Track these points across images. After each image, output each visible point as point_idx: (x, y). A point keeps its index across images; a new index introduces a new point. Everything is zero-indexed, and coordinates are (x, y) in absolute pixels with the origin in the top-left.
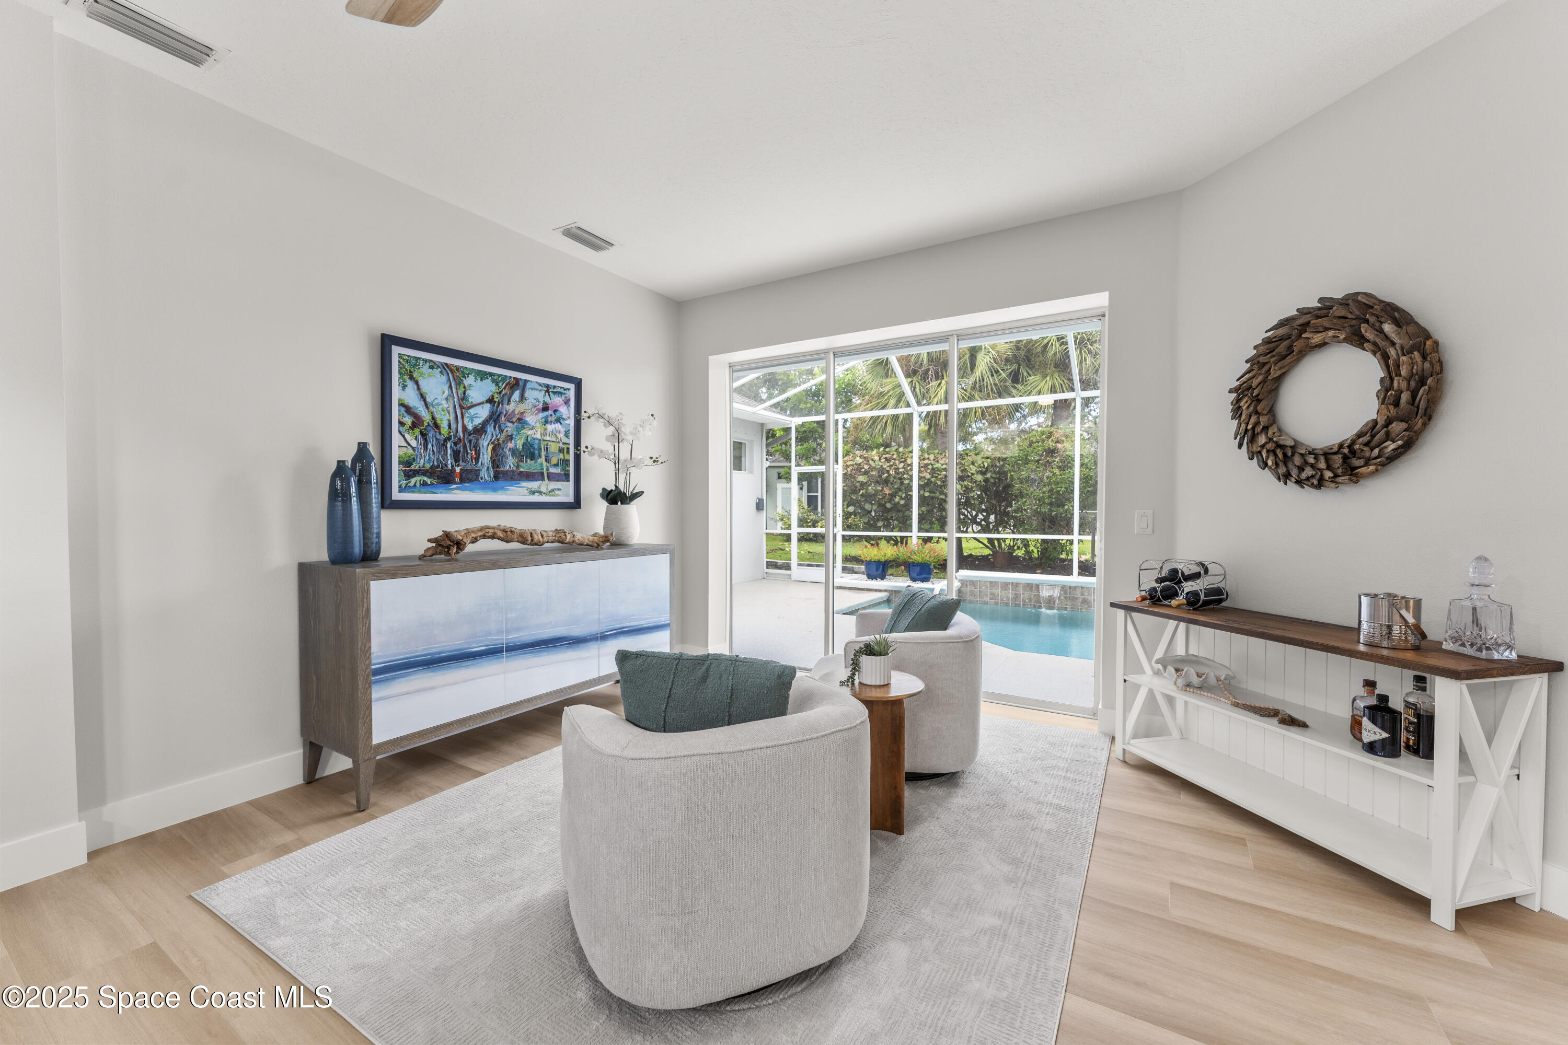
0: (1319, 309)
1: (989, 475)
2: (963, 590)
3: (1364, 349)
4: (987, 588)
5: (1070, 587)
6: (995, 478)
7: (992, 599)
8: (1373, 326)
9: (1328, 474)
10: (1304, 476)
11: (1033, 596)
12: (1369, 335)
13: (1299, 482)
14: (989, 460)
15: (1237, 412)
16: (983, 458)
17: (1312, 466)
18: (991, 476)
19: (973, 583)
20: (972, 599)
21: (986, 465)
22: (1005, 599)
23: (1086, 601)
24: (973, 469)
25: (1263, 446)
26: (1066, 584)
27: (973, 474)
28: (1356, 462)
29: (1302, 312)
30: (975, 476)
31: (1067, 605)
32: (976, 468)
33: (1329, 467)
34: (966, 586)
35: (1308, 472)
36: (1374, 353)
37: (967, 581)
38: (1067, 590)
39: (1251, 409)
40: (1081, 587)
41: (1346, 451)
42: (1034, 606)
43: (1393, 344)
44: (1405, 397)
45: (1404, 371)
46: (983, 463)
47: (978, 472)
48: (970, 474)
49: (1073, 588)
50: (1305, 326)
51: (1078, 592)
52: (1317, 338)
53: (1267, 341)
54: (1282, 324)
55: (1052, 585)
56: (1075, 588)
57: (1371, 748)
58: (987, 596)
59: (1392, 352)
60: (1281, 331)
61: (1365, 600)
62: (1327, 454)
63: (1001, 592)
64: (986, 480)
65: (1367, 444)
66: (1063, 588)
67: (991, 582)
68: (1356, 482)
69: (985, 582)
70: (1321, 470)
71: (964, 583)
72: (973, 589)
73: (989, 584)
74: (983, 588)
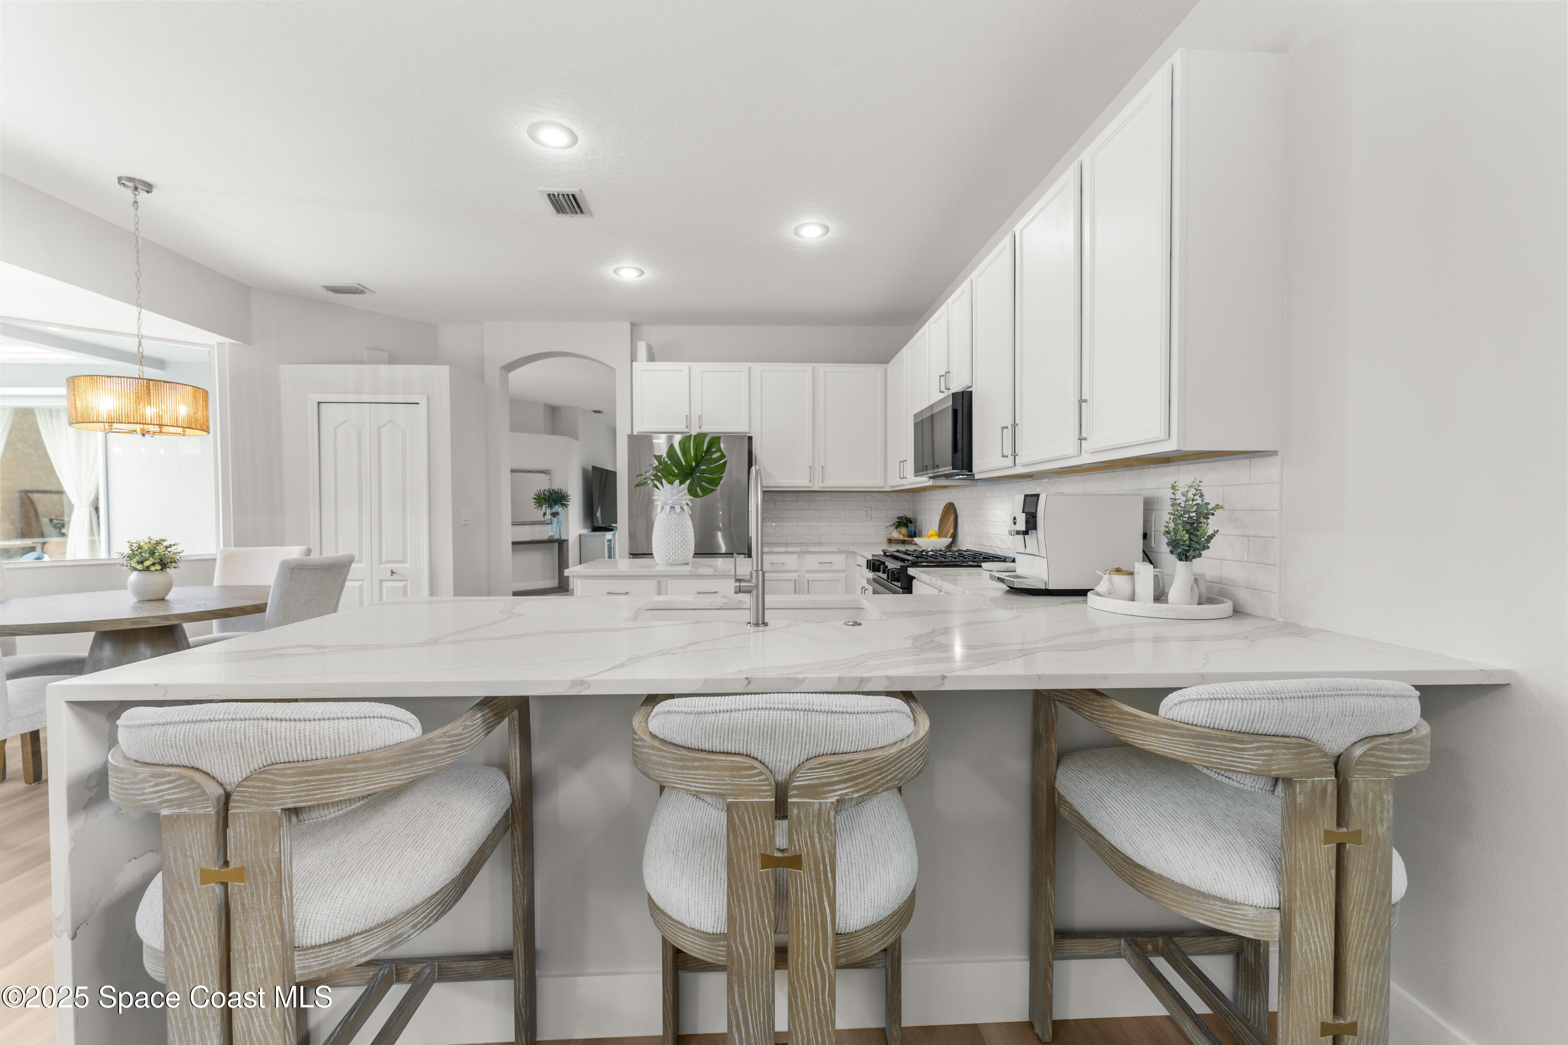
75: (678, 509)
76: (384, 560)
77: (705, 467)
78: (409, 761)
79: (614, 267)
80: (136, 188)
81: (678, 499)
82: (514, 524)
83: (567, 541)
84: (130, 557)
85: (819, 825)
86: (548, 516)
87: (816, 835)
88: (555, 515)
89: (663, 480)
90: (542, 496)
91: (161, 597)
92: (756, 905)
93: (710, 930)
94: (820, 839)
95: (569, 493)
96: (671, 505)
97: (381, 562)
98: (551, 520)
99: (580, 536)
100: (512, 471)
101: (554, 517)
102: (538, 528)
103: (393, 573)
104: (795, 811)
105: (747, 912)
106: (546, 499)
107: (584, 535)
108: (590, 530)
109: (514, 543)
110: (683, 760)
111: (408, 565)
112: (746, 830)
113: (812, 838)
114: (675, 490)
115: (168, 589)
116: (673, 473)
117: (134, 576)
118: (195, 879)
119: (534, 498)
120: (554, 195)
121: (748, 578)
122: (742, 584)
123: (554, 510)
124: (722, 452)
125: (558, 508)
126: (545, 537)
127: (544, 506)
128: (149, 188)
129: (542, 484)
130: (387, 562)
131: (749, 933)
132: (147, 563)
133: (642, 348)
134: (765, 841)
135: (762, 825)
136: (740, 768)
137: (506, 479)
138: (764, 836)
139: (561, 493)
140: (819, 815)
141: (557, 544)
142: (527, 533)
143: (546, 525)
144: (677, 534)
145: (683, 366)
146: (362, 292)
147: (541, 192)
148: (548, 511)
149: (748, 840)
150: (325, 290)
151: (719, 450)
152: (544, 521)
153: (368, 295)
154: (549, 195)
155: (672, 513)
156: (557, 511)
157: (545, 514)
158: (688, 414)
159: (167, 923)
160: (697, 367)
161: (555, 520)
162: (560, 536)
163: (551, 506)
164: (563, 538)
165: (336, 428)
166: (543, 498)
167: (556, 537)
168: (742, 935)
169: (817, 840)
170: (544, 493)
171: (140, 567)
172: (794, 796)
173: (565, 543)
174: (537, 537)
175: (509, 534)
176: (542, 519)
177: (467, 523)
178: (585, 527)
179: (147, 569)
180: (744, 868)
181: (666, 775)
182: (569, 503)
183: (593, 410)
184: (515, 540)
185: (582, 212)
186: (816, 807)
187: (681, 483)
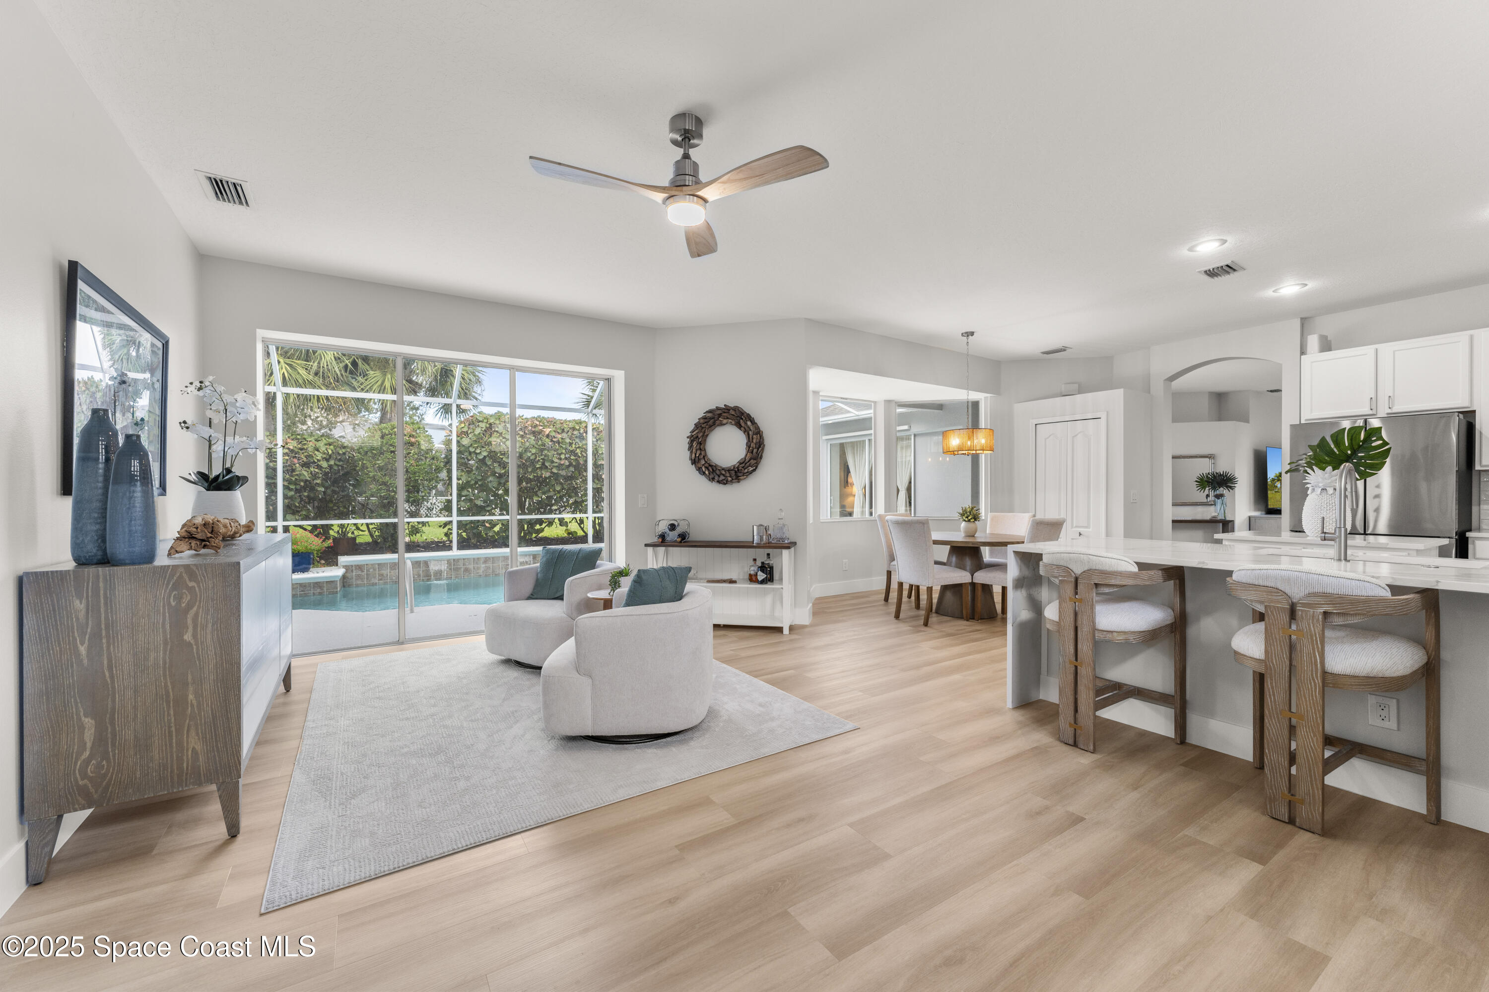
0: (724, 409)
1: (332, 462)
2: (348, 575)
3: (741, 429)
4: (375, 570)
5: (454, 560)
6: (338, 466)
7: (381, 580)
8: (744, 422)
9: (730, 479)
10: (721, 479)
11: (421, 572)
12: (743, 424)
13: (719, 482)
14: (332, 447)
15: (690, 448)
16: (326, 445)
17: (723, 475)
18: (335, 463)
19: (360, 567)
20: (359, 582)
21: (330, 452)
22: (394, 578)
23: (467, 570)
24: (319, 456)
25: (703, 465)
26: (450, 558)
27: (318, 460)
28: (740, 474)
29: (718, 408)
30: (322, 462)
31: (451, 575)
32: (321, 455)
33: (730, 476)
34: (352, 571)
35: (722, 478)
36: (744, 432)
37: (352, 566)
38: (453, 564)
39: (698, 447)
40: (464, 559)
41: (736, 469)
42: (423, 580)
43: (750, 430)
44: (755, 451)
45: (754, 441)
46: (326, 450)
47: (324, 459)
48: (316, 461)
49: (456, 561)
50: (720, 415)
51: (461, 563)
52: (725, 421)
53: (704, 418)
54: (710, 411)
55: (439, 560)
56: (458, 560)
57: (763, 582)
58: (375, 577)
59: (751, 433)
60: (709, 415)
61: (755, 528)
62: (729, 470)
63: (390, 572)
64: (330, 467)
65: (743, 467)
66: (448, 561)
67: (379, 564)
68: (739, 482)
69: (372, 565)
70: (727, 477)
71: (347, 568)
72: (360, 573)
73: (377, 566)
74: (371, 570)
75: (1331, 491)
76: (1075, 525)
77: (1363, 454)
78: (1134, 578)
79: (1273, 289)
80: (968, 336)
81: (1330, 483)
82: (1174, 504)
83: (1233, 521)
84: (962, 515)
85: (1313, 620)
86: (1211, 498)
87: (1311, 624)
88: (1219, 496)
89: (1314, 467)
90: (1205, 479)
91: (972, 534)
92: (1279, 648)
93: (1258, 658)
94: (1313, 626)
95: (1236, 475)
96: (1322, 487)
97: (1072, 527)
98: (1214, 501)
99: (1250, 518)
100: (1174, 457)
101: (1219, 499)
102: (1200, 509)
103: (1080, 534)
104: (1300, 613)
105: (1275, 650)
106: (1209, 482)
107: (1255, 517)
108: (1264, 513)
109: (1174, 521)
110: (1245, 587)
111: (1091, 530)
112: (1274, 617)
113: (1309, 625)
114: (1327, 475)
115: (976, 531)
116: (1324, 461)
117: (963, 524)
118: (1068, 600)
119: (1196, 481)
120: (1210, 270)
121: (1333, 532)
122: (1326, 535)
123: (1218, 492)
124: (1383, 440)
125: (1221, 490)
126: (1208, 517)
127: (1207, 488)
128: (972, 334)
129: (1205, 468)
130: (1076, 527)
131: (1276, 659)
132: (969, 518)
133: (1313, 341)
134: (1284, 623)
135: (1283, 616)
136: (1271, 592)
137: (1167, 465)
138: (1283, 621)
139: (1226, 476)
140: (1313, 617)
141: (1221, 524)
142: (1187, 513)
143: (1208, 506)
144: (1328, 512)
145: (1369, 350)
146: (1065, 350)
147: (1200, 272)
148: (1212, 493)
149: (1275, 621)
150: (1042, 355)
151: (1381, 438)
152: (1207, 502)
153: (1068, 350)
154: (1206, 272)
155: (1324, 493)
156: (1221, 493)
157: (1208, 496)
158: (1373, 396)
159: (1060, 611)
160: (1386, 349)
161: (1219, 501)
162: (1225, 517)
163: (1214, 489)
164: (1228, 519)
165: (1045, 439)
166: (1206, 481)
167: (1221, 517)
168: (1272, 659)
169: (1312, 627)
170: (1207, 477)
171: (966, 519)
172: (1300, 607)
173: (1230, 524)
174: (1199, 517)
175: (1169, 513)
176: (1206, 501)
177: (1135, 501)
178: (1257, 509)
179: (969, 521)
180: (1273, 632)
181: (1237, 593)
182: (1236, 485)
183: (1270, 389)
184: (1176, 519)
185: (1234, 270)
186: (1312, 613)
187: (1334, 469)
